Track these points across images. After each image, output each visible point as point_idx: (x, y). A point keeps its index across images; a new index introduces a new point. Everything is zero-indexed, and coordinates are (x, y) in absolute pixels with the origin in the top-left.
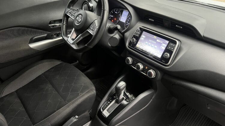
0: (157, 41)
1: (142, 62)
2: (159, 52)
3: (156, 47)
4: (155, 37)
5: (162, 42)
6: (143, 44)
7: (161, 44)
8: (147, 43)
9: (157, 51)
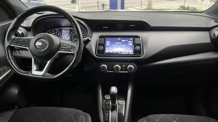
0: (123, 41)
1: (117, 63)
2: (129, 49)
3: (124, 46)
4: (119, 39)
5: (127, 41)
6: (111, 48)
7: (128, 42)
8: (114, 46)
9: (127, 49)
